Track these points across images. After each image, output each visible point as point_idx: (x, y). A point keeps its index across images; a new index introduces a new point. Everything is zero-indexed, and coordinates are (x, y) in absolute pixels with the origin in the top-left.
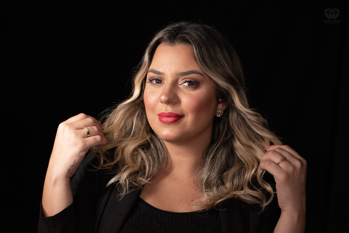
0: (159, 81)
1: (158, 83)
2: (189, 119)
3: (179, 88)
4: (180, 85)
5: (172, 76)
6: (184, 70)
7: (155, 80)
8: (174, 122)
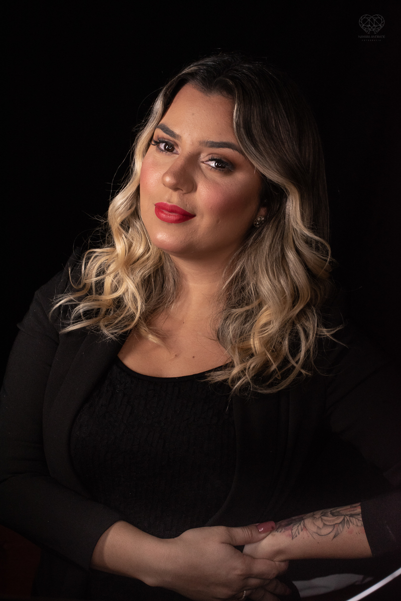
0: (170, 148)
1: (168, 150)
2: (203, 223)
3: (200, 167)
4: (203, 162)
5: (193, 144)
6: (215, 139)
7: (164, 144)
8: (178, 221)
